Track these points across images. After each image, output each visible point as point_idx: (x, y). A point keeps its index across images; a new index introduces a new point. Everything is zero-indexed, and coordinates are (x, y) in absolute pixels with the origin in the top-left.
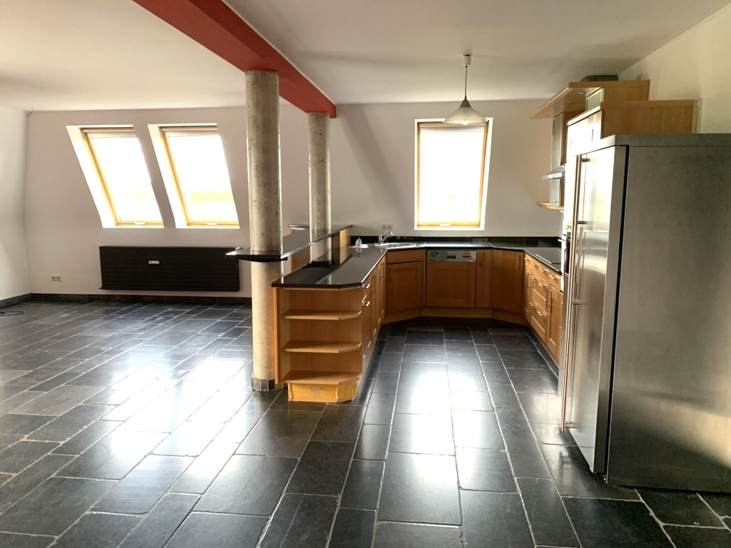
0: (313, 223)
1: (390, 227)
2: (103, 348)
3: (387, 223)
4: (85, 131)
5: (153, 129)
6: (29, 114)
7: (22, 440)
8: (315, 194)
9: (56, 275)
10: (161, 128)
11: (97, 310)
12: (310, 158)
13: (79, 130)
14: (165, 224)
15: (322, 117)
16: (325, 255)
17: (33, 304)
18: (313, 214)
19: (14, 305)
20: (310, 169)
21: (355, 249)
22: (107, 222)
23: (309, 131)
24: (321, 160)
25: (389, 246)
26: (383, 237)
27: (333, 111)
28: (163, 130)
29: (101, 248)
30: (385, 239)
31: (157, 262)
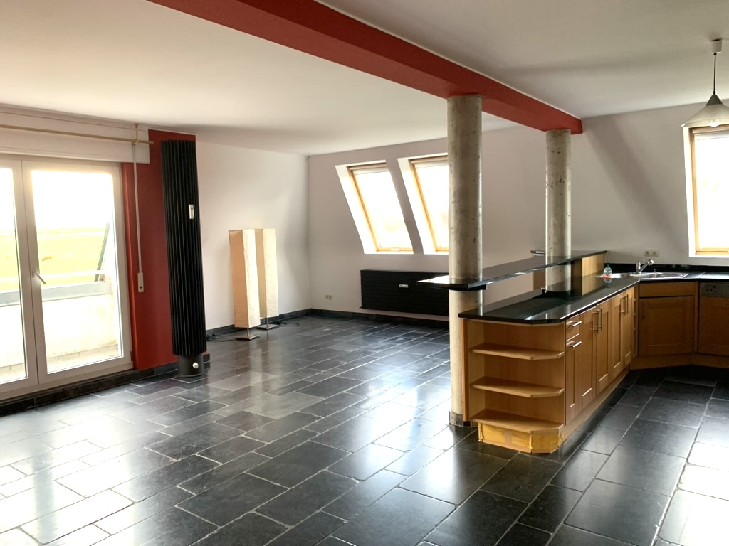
0: (549, 249)
1: (655, 253)
2: (341, 362)
3: (651, 249)
4: (351, 169)
5: (403, 162)
6: (308, 158)
7: (241, 435)
8: (552, 218)
9: (329, 294)
10: (411, 160)
11: (354, 326)
12: (547, 180)
13: (346, 169)
14: (414, 250)
15: (560, 135)
16: (562, 283)
17: (310, 318)
18: (549, 239)
19: (297, 317)
20: (547, 190)
21: (602, 279)
22: (369, 248)
23: (546, 151)
24: (558, 180)
25: (651, 276)
26: (642, 265)
27: (577, 126)
28: (413, 162)
29: (362, 272)
30: (645, 267)
31: (406, 286)
